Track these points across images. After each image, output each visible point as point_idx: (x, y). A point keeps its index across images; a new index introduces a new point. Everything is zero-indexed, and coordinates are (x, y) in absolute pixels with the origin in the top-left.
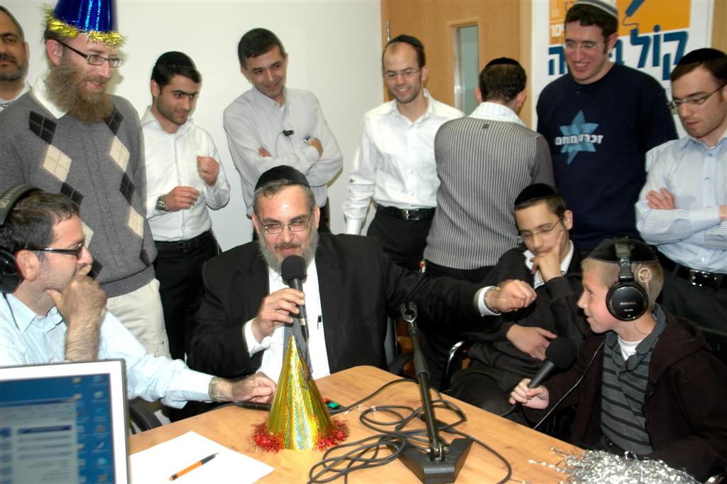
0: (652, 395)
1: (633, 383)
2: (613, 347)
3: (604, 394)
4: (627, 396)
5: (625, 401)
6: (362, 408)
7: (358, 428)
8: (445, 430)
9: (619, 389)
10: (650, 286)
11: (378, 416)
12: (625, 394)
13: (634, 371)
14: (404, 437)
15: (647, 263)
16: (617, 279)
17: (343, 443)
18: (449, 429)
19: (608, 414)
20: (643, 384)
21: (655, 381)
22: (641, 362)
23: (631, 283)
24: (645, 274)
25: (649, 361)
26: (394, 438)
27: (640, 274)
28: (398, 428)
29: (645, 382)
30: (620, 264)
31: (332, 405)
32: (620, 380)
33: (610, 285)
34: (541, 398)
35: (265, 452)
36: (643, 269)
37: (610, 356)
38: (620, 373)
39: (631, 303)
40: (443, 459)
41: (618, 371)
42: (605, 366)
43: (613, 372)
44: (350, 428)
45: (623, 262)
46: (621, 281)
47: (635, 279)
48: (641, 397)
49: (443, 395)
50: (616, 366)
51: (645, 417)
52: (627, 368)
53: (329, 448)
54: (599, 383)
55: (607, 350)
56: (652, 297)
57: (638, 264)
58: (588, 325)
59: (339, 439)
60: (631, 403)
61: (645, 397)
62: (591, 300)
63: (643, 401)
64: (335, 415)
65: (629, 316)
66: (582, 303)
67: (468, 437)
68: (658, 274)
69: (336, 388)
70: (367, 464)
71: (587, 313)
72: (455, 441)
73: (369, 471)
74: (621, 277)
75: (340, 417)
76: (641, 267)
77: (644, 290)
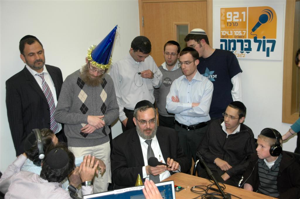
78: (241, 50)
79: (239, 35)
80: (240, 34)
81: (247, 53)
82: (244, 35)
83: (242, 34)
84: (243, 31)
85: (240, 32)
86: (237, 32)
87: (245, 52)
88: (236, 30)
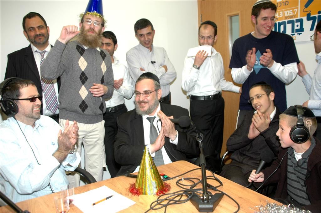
0: (309, 177)
1: (301, 172)
2: (292, 155)
3: (288, 176)
4: (298, 177)
5: (297, 179)
6: (178, 179)
7: (175, 187)
8: (212, 189)
9: (294, 174)
10: (310, 128)
11: (184, 182)
12: (297, 177)
13: (301, 166)
14: (193, 191)
15: (310, 118)
16: (296, 124)
17: (167, 193)
18: (214, 189)
19: (290, 185)
20: (305, 172)
21: (310, 170)
22: (304, 162)
23: (302, 127)
24: (309, 123)
25: (308, 161)
26: (189, 192)
27: (306, 123)
28: (192, 188)
29: (306, 171)
30: (297, 117)
31: (165, 177)
32: (294, 170)
33: (292, 127)
34: (262, 177)
35: (134, 196)
36: (308, 120)
37: (290, 159)
38: (295, 167)
39: (302, 136)
40: (208, 202)
41: (294, 166)
42: (288, 164)
43: (292, 166)
44: (171, 187)
45: (299, 117)
46: (297, 125)
47: (304, 125)
48: (304, 178)
49: (214, 174)
50: (293, 164)
51: (306, 187)
52: (298, 164)
53: (160, 195)
54: (286, 171)
55: (289, 157)
56: (311, 133)
57: (306, 118)
58: (280, 144)
59: (165, 191)
60: (300, 180)
61: (306, 178)
62: (282, 133)
63: (305, 179)
64: (166, 181)
65: (300, 141)
66: (278, 134)
67: (222, 192)
68: (315, 123)
69: (168, 170)
70: (176, 202)
71: (280, 138)
72: (216, 194)
73: (176, 206)
74: (298, 124)
75: (168, 182)
76: (307, 120)
77: (308, 130)
78: (292, 32)
79: (290, 15)
80: (291, 13)
81: (298, 35)
82: (295, 13)
83: (293, 13)
84: (295, 10)
85: (291, 12)
86: (288, 12)
87: (296, 34)
88: (286, 10)
